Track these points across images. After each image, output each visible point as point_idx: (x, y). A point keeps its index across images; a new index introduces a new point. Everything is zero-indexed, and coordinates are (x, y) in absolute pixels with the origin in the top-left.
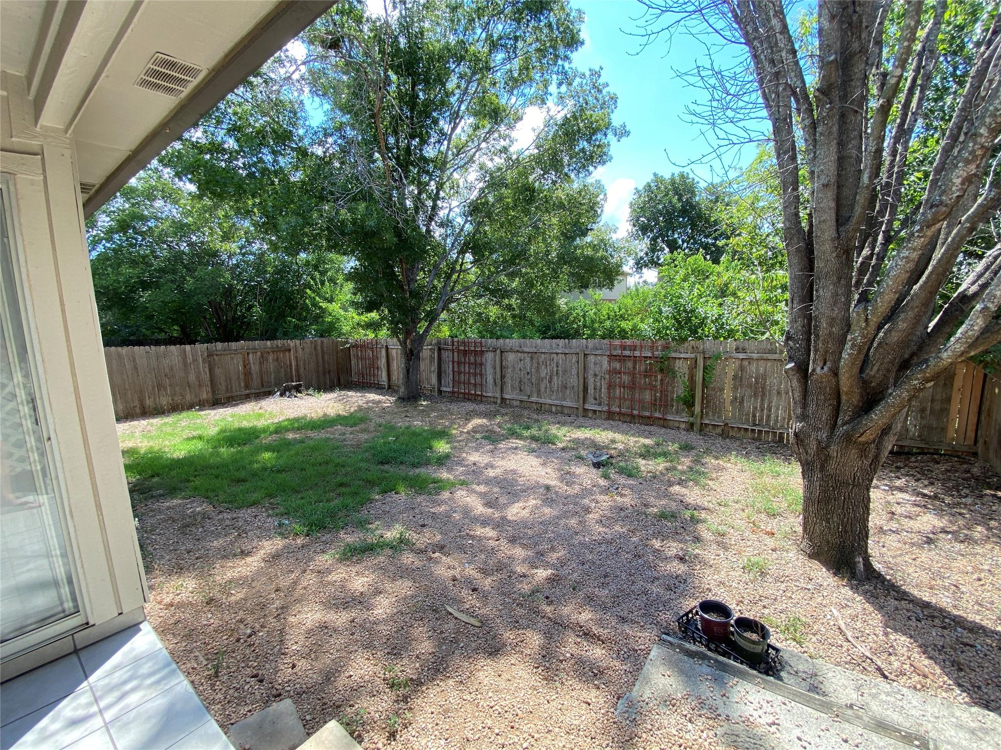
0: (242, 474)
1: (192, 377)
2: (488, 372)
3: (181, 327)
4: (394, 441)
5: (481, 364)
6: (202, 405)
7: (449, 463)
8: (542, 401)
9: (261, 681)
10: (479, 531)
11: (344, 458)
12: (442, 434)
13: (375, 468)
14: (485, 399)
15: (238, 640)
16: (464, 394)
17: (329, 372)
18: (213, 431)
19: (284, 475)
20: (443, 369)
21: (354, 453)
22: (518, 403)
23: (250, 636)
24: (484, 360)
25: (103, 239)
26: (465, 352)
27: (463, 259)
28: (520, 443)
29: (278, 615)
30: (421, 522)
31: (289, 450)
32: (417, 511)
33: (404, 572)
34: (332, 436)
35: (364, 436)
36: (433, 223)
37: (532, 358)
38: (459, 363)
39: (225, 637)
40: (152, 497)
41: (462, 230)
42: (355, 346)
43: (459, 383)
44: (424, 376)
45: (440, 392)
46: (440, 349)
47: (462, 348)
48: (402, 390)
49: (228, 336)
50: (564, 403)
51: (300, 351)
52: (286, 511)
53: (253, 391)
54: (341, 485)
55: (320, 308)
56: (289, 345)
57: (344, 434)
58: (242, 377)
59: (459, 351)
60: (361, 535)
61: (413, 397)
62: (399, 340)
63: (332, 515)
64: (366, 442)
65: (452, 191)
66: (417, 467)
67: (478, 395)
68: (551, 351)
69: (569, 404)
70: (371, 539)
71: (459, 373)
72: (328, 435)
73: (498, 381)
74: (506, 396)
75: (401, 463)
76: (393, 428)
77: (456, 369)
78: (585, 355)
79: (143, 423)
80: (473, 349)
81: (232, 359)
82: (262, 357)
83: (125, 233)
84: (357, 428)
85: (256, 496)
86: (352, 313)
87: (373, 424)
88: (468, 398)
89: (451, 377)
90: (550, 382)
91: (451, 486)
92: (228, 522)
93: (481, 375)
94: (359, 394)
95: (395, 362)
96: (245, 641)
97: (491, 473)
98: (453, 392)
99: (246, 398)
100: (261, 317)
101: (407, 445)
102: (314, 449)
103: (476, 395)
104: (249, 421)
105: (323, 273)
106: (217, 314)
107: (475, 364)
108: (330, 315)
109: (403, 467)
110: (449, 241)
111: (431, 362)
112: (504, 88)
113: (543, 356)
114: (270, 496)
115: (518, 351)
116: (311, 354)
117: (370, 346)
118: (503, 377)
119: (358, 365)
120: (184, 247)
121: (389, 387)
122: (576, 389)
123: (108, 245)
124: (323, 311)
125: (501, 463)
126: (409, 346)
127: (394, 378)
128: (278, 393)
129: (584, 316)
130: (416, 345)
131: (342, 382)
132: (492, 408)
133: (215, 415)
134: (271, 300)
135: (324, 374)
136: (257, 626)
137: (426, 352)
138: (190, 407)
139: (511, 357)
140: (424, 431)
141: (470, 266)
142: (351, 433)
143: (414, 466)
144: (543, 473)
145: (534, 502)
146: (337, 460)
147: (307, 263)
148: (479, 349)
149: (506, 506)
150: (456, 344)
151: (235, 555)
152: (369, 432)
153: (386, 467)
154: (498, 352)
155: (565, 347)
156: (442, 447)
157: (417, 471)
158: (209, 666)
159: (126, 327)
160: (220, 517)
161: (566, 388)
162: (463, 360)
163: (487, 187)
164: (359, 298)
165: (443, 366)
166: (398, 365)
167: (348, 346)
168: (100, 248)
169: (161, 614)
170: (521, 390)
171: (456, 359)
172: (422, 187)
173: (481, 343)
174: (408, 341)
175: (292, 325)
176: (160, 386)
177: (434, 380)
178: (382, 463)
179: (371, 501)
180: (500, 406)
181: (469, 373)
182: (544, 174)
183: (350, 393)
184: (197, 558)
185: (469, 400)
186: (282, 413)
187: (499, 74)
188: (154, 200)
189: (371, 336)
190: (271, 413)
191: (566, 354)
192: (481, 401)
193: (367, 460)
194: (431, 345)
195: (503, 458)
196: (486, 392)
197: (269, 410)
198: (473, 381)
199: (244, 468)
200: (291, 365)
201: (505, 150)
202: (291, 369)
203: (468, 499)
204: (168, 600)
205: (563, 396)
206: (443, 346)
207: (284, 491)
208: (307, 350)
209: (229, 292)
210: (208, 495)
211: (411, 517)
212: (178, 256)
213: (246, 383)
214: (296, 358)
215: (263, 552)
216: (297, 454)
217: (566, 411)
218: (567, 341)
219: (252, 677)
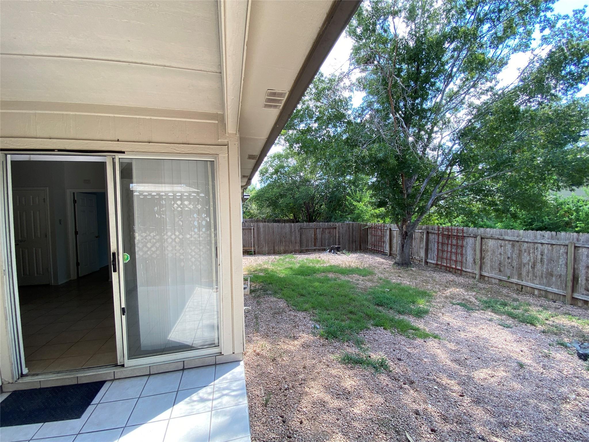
0: (304, 292)
1: (293, 238)
2: (468, 253)
3: (294, 214)
4: (388, 292)
5: (462, 247)
6: (295, 252)
7: (427, 318)
8: (524, 283)
9: (284, 422)
10: (445, 381)
11: (355, 296)
12: (424, 294)
13: (373, 307)
14: (464, 273)
15: (280, 389)
16: (446, 267)
17: (355, 241)
18: (297, 266)
19: (321, 298)
20: (429, 247)
21: (362, 293)
22: (497, 282)
23: (286, 390)
24: (465, 243)
25: (269, 177)
26: (449, 237)
27: (451, 170)
28: (495, 317)
29: (302, 384)
30: (398, 356)
31: (328, 283)
32: (397, 346)
33: (380, 390)
34: (351, 280)
35: (369, 284)
36: (428, 149)
37: (513, 246)
38: (443, 244)
39: (275, 384)
40: (267, 294)
41: (450, 150)
42: (371, 228)
43: (442, 258)
44: (415, 250)
45: (426, 263)
46: (428, 233)
47: (446, 233)
48: (398, 258)
49: (310, 220)
50: (549, 289)
51: (341, 228)
52: (319, 319)
53: (317, 248)
54: (351, 312)
55: (354, 205)
56: (336, 225)
57: (358, 280)
58: (313, 240)
59: (443, 235)
60: (357, 351)
61: (406, 263)
62: (398, 226)
63: (342, 330)
64: (370, 288)
65: (444, 126)
66: (402, 315)
67: (458, 270)
68: (536, 241)
69: (555, 290)
70: (363, 356)
71: (443, 251)
72: (349, 279)
73: (478, 261)
74: (484, 274)
75: (391, 308)
76: (388, 282)
77: (440, 248)
78: (575, 247)
79: (272, 257)
80: (455, 234)
81: (310, 231)
82: (323, 231)
83: (277, 174)
84: (366, 278)
85: (307, 306)
86: (370, 208)
87: (376, 277)
88: (449, 270)
89: (436, 253)
90: (533, 267)
91: (425, 336)
92: (292, 317)
93: (462, 254)
94: (370, 257)
95: (395, 239)
96: (283, 392)
97: (462, 335)
98: (437, 264)
99: (314, 251)
100: (325, 210)
101: (396, 297)
102: (340, 286)
103: (456, 269)
104: (313, 263)
105: (357, 187)
106: (307, 209)
107: (457, 245)
108: (358, 209)
109: (391, 311)
110: (440, 159)
111: (420, 241)
112: (490, 46)
113: (525, 245)
114: (314, 308)
115: (499, 239)
116: (346, 231)
117: (380, 228)
118: (482, 258)
119: (372, 239)
120: (298, 178)
121: (391, 254)
122: (563, 278)
123: (271, 180)
124: (355, 206)
125: (473, 329)
126: (404, 230)
127: (394, 249)
128: (329, 250)
129: (577, 211)
130: (410, 229)
131: (362, 248)
132: (471, 281)
133: (300, 258)
134: (330, 202)
135: (353, 242)
136: (291, 385)
137: (417, 233)
138: (291, 252)
139: (491, 243)
140: (411, 289)
141: (457, 174)
142: (362, 281)
143: (400, 313)
144: (518, 350)
145: (504, 374)
146: (351, 296)
147: (350, 181)
148: (461, 235)
149: (473, 368)
150: (441, 230)
151: (290, 337)
152: (373, 282)
153: (380, 308)
154: (479, 238)
155: (552, 238)
156: (422, 304)
157: (402, 317)
158: (264, 398)
159: (275, 214)
160: (290, 313)
161: (552, 275)
162: (446, 242)
163: (473, 118)
164: (374, 200)
165: (430, 245)
166: (397, 240)
167: (367, 227)
168: (268, 182)
169: (253, 358)
170: (500, 271)
171: (440, 241)
172: (421, 128)
173: (463, 230)
174: (404, 226)
175: (339, 215)
176: (281, 241)
177: (422, 254)
178: (378, 305)
179: (368, 329)
180: (478, 281)
181: (451, 252)
182: (530, 99)
183: (366, 256)
184: (275, 333)
185: (450, 271)
186: (328, 262)
187: (485, 39)
188: (288, 159)
189: (381, 222)
190: (323, 261)
191: (552, 245)
192: (461, 275)
193: (369, 300)
194: (421, 229)
195: (476, 326)
196: (466, 268)
197: (323, 259)
198: (454, 258)
199: (305, 288)
200: (336, 236)
201: (492, 88)
202: (336, 238)
203: (439, 351)
204: (258, 351)
205: (548, 282)
206: (430, 231)
207: (321, 307)
208: (345, 229)
209: (313, 198)
210: (287, 299)
211: (392, 350)
212: (294, 182)
213: (315, 243)
214: (339, 232)
215: (303, 340)
216: (331, 287)
217: (551, 297)
218: (554, 233)
219: (281, 417)
